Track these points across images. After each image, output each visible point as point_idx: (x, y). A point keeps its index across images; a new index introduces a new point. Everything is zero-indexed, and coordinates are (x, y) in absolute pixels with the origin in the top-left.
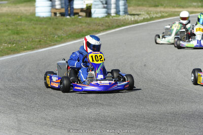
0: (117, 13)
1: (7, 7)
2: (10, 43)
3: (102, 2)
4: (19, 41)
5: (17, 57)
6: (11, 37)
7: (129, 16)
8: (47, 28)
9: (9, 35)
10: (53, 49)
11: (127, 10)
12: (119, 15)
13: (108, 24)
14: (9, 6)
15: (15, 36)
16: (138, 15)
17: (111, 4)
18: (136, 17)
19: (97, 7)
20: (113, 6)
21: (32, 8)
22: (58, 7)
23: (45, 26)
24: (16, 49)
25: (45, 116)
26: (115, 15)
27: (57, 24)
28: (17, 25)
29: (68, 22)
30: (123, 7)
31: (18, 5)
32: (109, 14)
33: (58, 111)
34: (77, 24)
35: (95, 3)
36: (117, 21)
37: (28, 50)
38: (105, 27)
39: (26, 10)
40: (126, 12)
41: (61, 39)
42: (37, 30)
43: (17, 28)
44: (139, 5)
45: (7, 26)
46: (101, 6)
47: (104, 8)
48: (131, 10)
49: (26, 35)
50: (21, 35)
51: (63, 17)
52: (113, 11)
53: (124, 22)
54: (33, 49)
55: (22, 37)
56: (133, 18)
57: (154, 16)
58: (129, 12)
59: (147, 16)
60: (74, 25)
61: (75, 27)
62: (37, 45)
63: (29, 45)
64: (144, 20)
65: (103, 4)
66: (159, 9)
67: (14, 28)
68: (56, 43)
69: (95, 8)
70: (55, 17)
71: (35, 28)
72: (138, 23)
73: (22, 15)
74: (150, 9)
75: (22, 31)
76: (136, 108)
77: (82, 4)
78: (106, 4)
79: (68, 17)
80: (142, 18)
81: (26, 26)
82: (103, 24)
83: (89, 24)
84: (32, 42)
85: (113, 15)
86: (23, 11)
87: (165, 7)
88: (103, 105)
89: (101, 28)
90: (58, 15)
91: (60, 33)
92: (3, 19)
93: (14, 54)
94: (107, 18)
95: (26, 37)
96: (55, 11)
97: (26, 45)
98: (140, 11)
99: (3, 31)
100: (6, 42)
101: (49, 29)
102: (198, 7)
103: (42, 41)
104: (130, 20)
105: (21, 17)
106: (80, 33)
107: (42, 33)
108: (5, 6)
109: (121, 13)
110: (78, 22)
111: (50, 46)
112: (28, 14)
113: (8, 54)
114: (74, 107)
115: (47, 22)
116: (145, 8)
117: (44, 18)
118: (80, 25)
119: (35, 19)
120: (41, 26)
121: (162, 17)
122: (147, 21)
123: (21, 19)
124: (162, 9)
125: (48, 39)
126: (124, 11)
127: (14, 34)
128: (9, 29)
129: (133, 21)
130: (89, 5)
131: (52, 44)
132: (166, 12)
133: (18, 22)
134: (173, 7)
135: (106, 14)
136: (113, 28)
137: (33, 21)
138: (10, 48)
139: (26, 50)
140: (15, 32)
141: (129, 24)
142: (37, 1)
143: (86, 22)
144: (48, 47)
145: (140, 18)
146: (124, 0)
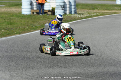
0: (70, 13)
2: (6, 30)
3: (61, 6)
4: (12, 28)
5: (10, 38)
6: (7, 26)
7: (77, 15)
8: (28, 21)
9: (6, 25)
10: (32, 33)
11: (76, 11)
12: (71, 14)
14: (6, 8)
15: (9, 26)
16: (83, 14)
17: (67, 8)
18: (82, 15)
19: (58, 9)
20: (68, 9)
21: (19, 9)
22: (35, 9)
23: (27, 20)
24: (10, 33)
25: (27, 73)
26: (69, 14)
27: (34, 19)
28: (11, 19)
29: (41, 18)
30: (74, 9)
31: (11, 8)
32: (65, 13)
33: (35, 70)
34: (46, 19)
36: (70, 18)
37: (17, 34)
39: (16, 11)
40: (75, 12)
41: (37, 28)
42: (23, 22)
43: (11, 21)
44: (83, 9)
45: (4, 19)
46: (61, 8)
47: (63, 10)
48: (78, 11)
49: (16, 25)
50: (13, 25)
51: (38, 15)
52: (68, 12)
53: (74, 19)
54: (20, 33)
55: (13, 26)
56: (79, 16)
57: (92, 15)
58: (77, 13)
59: (88, 15)
60: (44, 20)
61: (45, 20)
62: (22, 31)
63: (18, 31)
64: (86, 17)
65: (62, 7)
66: (95, 11)
67: (8, 20)
68: (33, 30)
69: (57, 10)
70: (33, 15)
71: (21, 21)
72: (82, 19)
74: (90, 11)
75: (14, 23)
76: (81, 69)
77: (50, 7)
78: (64, 7)
79: (41, 15)
81: (16, 20)
84: (20, 29)
85: (67, 14)
87: (99, 10)
88: (61, 67)
90: (35, 14)
91: (36, 24)
92: (2, 15)
93: (9, 36)
94: (64, 16)
95: (16, 27)
96: (33, 11)
97: (16, 31)
98: (84, 12)
99: (2, 23)
100: (4, 29)
101: (30, 22)
102: (119, 10)
103: (26, 29)
105: (13, 14)
107: (25, 24)
108: (3, 8)
109: (73, 13)
110: (47, 18)
111: (30, 32)
112: (17, 13)
113: (5, 36)
114: (44, 68)
115: (28, 17)
116: (87, 10)
117: (26, 15)
118: (48, 20)
119: (21, 15)
120: (25, 20)
121: (97, 16)
122: (88, 18)
123: (13, 16)
124: (97, 11)
125: (29, 28)
126: (74, 12)
127: (9, 24)
128: (6, 22)
129: (80, 18)
130: (53, 8)
131: (32, 30)
132: (100, 13)
133: (11, 17)
134: (104, 10)
135: (64, 14)
137: (20, 17)
138: (6, 32)
139: (15, 34)
140: (10, 23)
141: (77, 19)
142: (22, 5)
143: (51, 18)
144: (29, 32)
145: (84, 16)
146: (74, 5)
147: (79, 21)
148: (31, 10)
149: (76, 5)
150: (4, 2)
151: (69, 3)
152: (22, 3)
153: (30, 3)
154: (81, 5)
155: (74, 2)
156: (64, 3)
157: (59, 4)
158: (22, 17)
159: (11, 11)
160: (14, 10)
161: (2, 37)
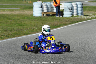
0: (77, 14)
1: (18, 11)
2: (16, 31)
3: (69, 8)
4: (22, 29)
6: (18, 28)
7: (84, 16)
8: (38, 23)
9: (17, 26)
12: (78, 16)
13: (72, 20)
14: (19, 11)
15: (20, 27)
16: (89, 15)
17: (74, 10)
18: (88, 17)
19: (66, 11)
20: (75, 11)
22: (45, 11)
23: (37, 22)
24: (20, 34)
26: (76, 15)
27: (44, 21)
28: (22, 21)
29: (50, 19)
30: (81, 11)
31: (25, 10)
32: (73, 15)
35: (66, 9)
36: (77, 19)
38: (70, 22)
39: (29, 13)
40: (82, 14)
42: (33, 24)
43: (21, 23)
44: (90, 10)
45: (16, 21)
46: (69, 11)
47: (70, 12)
49: (26, 26)
50: (24, 26)
51: (47, 17)
53: (81, 20)
54: (29, 34)
58: (84, 14)
59: (94, 16)
60: (53, 21)
62: (32, 32)
63: (27, 32)
65: (70, 10)
69: (65, 12)
70: (44, 17)
71: (31, 23)
72: (88, 20)
73: (26, 15)
75: (24, 24)
78: (71, 9)
80: (91, 18)
81: (27, 21)
82: (69, 21)
83: (61, 21)
84: (29, 30)
86: (27, 13)
89: (68, 23)
90: (45, 15)
94: (72, 17)
95: (26, 28)
97: (25, 32)
98: (90, 14)
99: (13, 24)
100: (14, 30)
103: (35, 29)
104: (84, 18)
105: (25, 16)
106: (56, 25)
107: (35, 25)
108: (17, 11)
110: (55, 19)
112: (30, 15)
113: (15, 37)
115: (39, 19)
116: (93, 12)
117: (37, 17)
118: (57, 21)
120: (35, 21)
122: (93, 19)
125: (38, 29)
126: (81, 14)
127: (19, 26)
129: (86, 19)
130: (62, 10)
133: (23, 19)
135: (71, 15)
136: (74, 23)
138: (16, 33)
139: (25, 35)
140: (20, 24)
141: (83, 20)
142: (34, 8)
143: (60, 20)
144: (37, 33)
145: (90, 17)
146: (81, 8)
147: (85, 22)
148: (42, 12)
149: (82, 7)
150: (20, 6)
151: (76, 5)
152: (33, 6)
153: (41, 6)
154: (90, 7)
155: (81, 5)
156: (71, 6)
157: (67, 7)
158: (33, 19)
159: (24, 13)
160: (27, 12)
161: (12, 38)
